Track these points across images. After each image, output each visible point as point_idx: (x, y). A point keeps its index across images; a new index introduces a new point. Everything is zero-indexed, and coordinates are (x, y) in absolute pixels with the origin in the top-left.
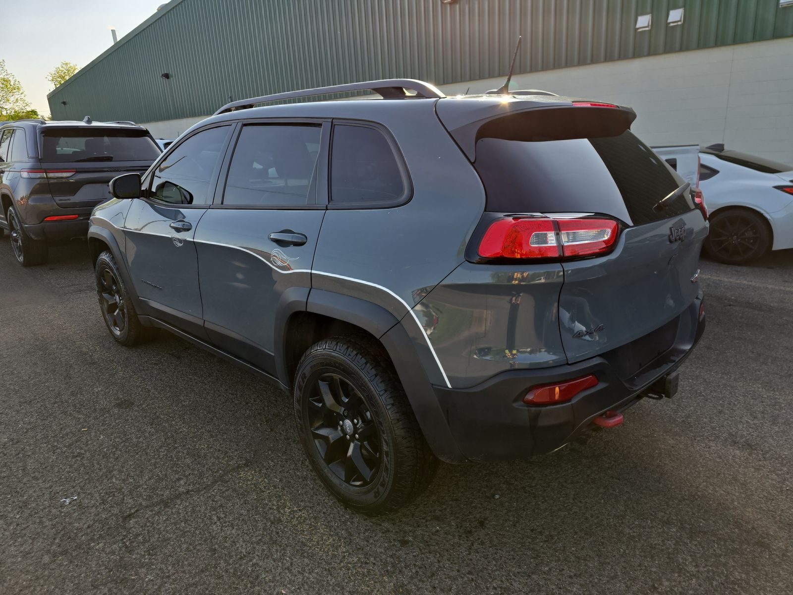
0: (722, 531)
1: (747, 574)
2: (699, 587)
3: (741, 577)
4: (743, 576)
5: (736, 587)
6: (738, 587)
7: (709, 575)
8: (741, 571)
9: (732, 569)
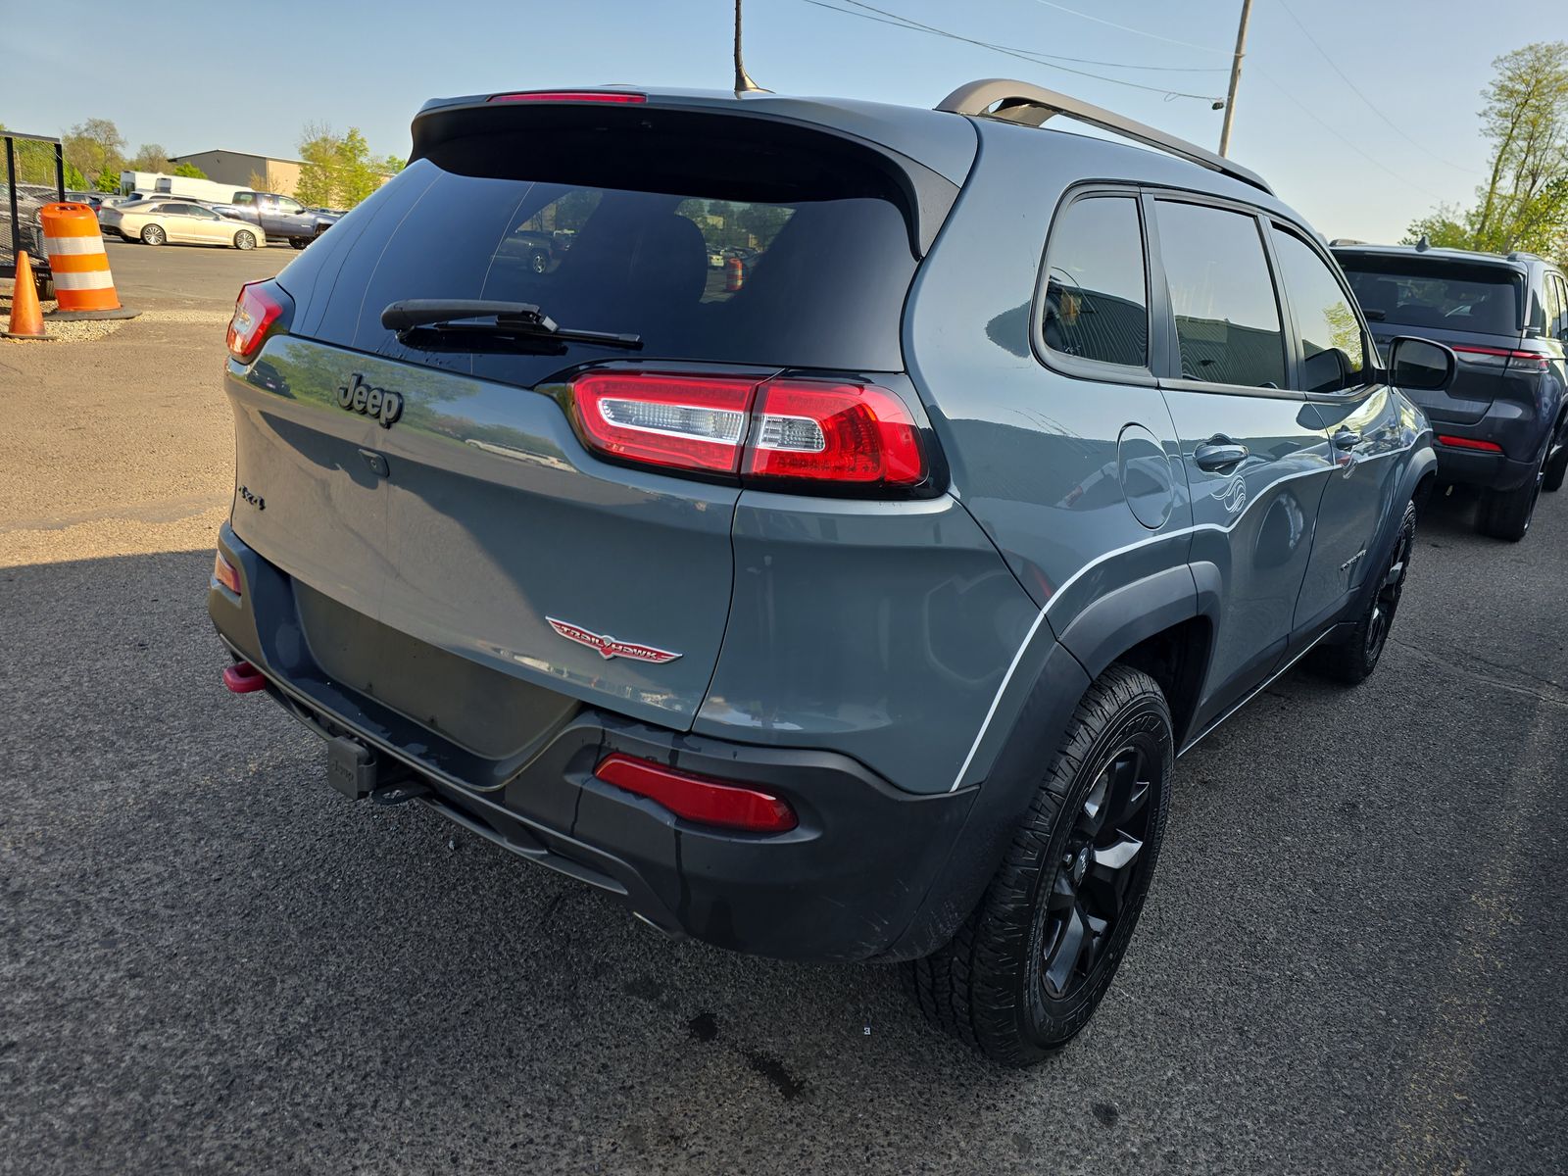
0: (213, 1133)
1: (72, 1119)
2: (94, 1031)
3: (72, 1105)
4: (71, 1110)
5: (56, 1087)
6: (54, 1089)
7: (109, 1057)
8: (85, 1111)
9: (101, 1100)
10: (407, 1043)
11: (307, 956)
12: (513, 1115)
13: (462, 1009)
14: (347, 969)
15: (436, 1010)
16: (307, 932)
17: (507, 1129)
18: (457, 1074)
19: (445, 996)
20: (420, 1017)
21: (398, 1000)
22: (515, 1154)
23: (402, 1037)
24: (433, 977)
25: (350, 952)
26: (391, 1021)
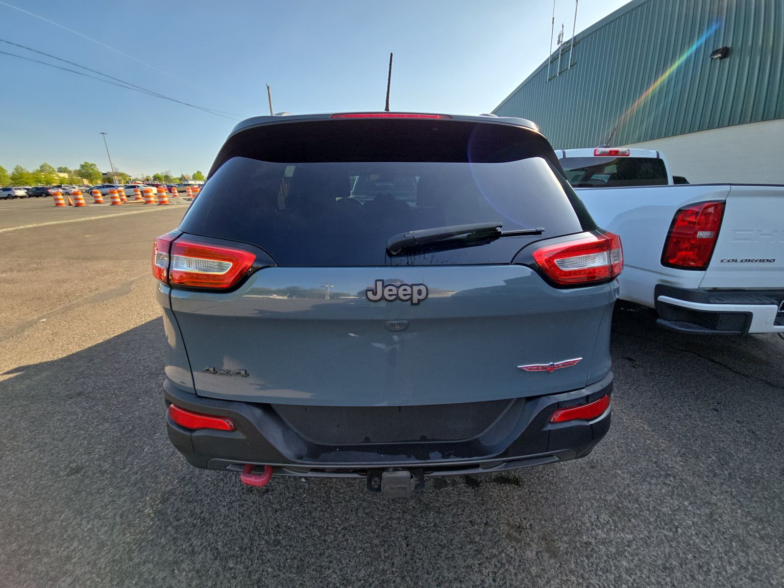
10: (408, 579)
11: (316, 581)
12: (477, 570)
13: (405, 546)
14: (341, 570)
15: (397, 554)
16: (300, 570)
17: (483, 577)
18: (440, 573)
19: (391, 545)
20: (396, 563)
21: (379, 563)
22: (499, 583)
23: (403, 578)
24: (376, 541)
25: (331, 562)
26: (389, 575)
